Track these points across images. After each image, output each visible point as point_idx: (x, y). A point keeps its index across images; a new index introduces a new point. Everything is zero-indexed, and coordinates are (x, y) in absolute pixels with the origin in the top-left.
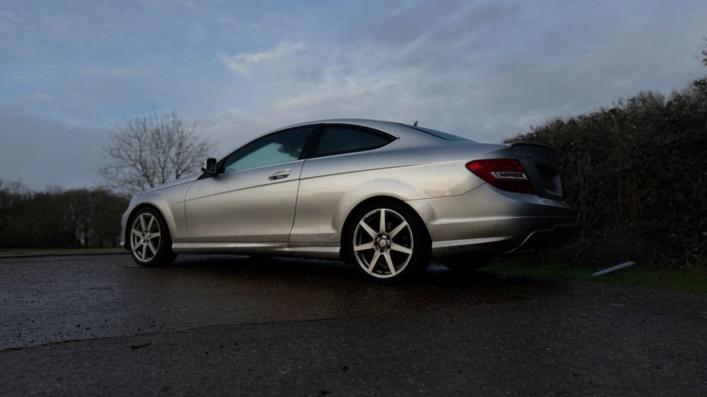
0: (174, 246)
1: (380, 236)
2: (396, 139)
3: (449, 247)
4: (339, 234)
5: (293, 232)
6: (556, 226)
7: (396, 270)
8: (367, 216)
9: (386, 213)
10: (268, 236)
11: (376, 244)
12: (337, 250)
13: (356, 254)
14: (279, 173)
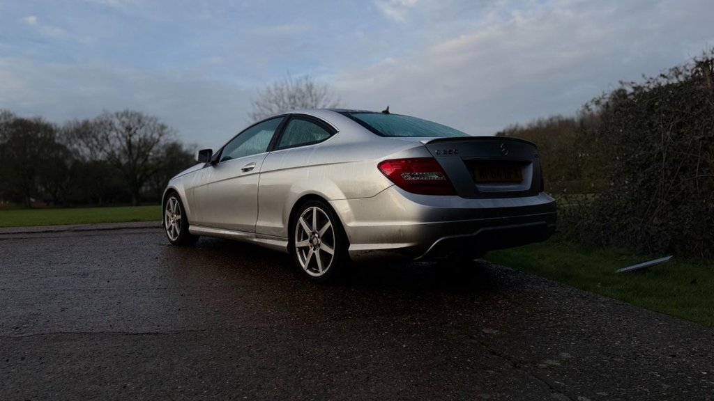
0: (191, 228)
1: (314, 233)
2: (337, 132)
3: (362, 251)
4: (286, 230)
5: (257, 224)
6: (480, 231)
7: (323, 270)
8: (304, 213)
9: (317, 211)
10: (243, 225)
11: (311, 241)
12: (285, 244)
13: (297, 249)
14: (249, 164)
